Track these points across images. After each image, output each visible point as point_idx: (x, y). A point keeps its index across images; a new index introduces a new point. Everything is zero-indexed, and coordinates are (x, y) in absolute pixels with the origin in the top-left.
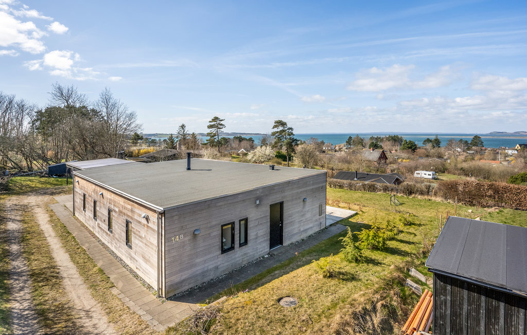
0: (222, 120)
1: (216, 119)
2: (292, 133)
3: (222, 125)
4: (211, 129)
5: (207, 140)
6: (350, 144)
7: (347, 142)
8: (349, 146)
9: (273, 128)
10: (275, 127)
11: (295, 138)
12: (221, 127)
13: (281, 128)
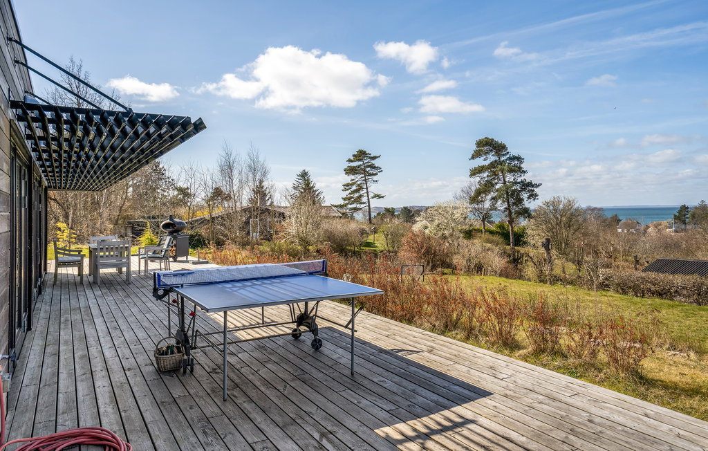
0: (374, 158)
1: (361, 154)
2: (520, 168)
3: (372, 167)
4: (352, 177)
5: (344, 199)
6: (685, 223)
7: (675, 217)
8: (683, 226)
9: (473, 157)
10: (476, 155)
11: (528, 181)
12: (373, 171)
13: (492, 158)
